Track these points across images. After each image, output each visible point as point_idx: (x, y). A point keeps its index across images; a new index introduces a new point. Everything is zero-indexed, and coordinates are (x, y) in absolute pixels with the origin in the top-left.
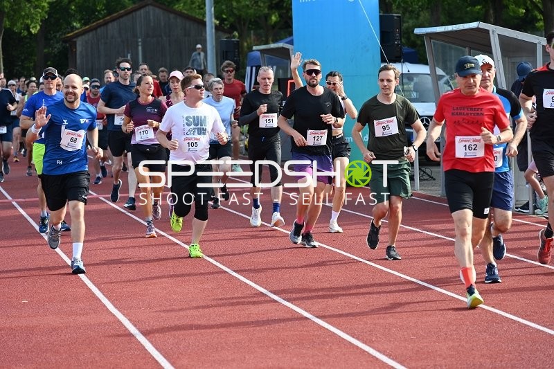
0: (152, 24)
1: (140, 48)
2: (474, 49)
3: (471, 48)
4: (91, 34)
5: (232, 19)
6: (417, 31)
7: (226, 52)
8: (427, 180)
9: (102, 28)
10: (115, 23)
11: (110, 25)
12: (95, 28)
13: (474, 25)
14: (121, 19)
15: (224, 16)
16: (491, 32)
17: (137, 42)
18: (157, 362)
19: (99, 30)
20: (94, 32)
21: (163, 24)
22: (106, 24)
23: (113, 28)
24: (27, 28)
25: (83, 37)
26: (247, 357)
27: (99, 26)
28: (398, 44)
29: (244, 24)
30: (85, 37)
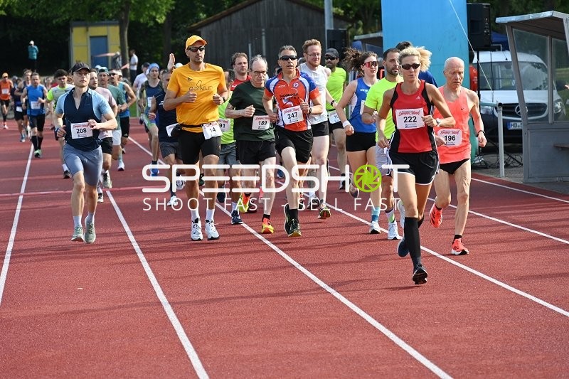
0: (275, 15)
1: (264, 38)
2: (555, 37)
3: (552, 37)
4: (215, 24)
5: (356, 9)
6: (498, 20)
7: (333, 41)
8: (517, 166)
9: (226, 19)
10: (239, 14)
11: (234, 16)
12: (220, 19)
13: (548, 14)
14: (245, 10)
15: (349, 6)
16: (564, 21)
17: (261, 32)
18: (182, 347)
19: (223, 20)
20: (218, 22)
21: (286, 14)
22: (229, 14)
23: (237, 18)
24: (154, 19)
25: (208, 27)
26: (270, 342)
27: (223, 17)
28: (487, 33)
29: (369, 13)
30: (210, 28)
